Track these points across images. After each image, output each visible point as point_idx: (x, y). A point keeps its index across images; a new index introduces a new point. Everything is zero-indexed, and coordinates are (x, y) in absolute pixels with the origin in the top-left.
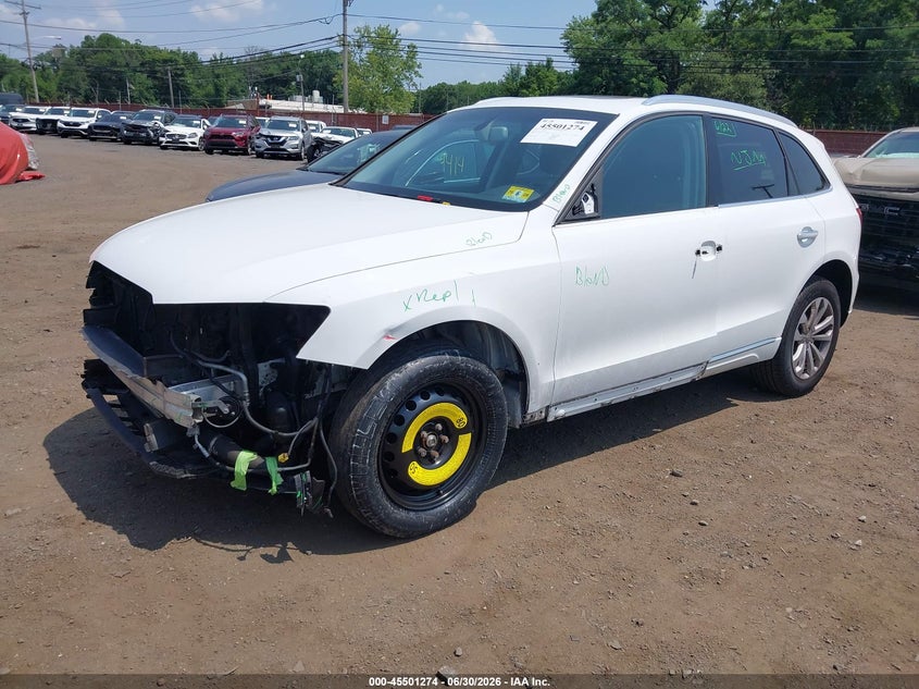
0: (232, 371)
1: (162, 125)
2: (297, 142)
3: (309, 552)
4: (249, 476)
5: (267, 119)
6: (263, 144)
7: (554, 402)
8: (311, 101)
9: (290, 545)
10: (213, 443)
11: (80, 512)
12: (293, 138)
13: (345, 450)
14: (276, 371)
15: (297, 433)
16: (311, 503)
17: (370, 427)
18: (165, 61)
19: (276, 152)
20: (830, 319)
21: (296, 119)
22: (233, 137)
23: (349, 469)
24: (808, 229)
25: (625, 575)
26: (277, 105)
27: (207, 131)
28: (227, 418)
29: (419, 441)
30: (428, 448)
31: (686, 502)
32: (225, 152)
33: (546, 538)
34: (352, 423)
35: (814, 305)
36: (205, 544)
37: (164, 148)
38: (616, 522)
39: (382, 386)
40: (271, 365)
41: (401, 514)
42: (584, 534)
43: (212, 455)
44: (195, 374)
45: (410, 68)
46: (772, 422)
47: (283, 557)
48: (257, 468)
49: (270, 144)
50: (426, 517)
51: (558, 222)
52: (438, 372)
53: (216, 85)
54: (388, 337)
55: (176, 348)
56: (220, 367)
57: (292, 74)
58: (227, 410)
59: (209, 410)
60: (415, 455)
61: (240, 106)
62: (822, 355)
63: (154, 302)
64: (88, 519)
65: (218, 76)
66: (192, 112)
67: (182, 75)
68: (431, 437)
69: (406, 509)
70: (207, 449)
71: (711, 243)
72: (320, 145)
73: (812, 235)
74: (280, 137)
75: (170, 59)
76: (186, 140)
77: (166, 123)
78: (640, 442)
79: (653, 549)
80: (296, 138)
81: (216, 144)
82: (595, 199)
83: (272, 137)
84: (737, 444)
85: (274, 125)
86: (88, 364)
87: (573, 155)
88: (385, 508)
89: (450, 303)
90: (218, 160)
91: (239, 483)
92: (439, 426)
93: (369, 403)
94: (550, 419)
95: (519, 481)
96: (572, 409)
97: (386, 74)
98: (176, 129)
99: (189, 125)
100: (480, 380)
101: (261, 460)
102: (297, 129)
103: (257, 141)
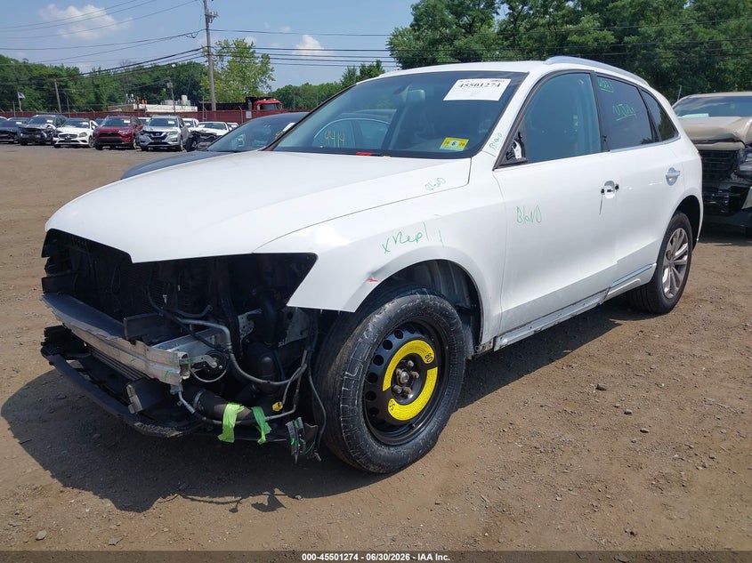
0: (214, 325)
1: (54, 128)
2: (176, 136)
3: (299, 497)
4: (237, 428)
5: (148, 119)
6: (147, 139)
7: (500, 332)
8: (180, 104)
9: (277, 491)
10: (197, 399)
11: (56, 480)
12: (172, 133)
13: (334, 394)
14: (252, 323)
15: (289, 381)
16: (304, 448)
17: (357, 369)
18: (50, 76)
19: (158, 145)
20: (685, 246)
21: (174, 117)
22: (120, 135)
23: (339, 411)
24: (672, 170)
25: (598, 486)
26: (151, 108)
27: (96, 130)
28: (216, 372)
29: (395, 379)
30: (401, 385)
31: (620, 413)
32: (113, 148)
33: (514, 459)
34: (339, 366)
35: (675, 235)
36: (193, 500)
37: (58, 146)
38: (569, 437)
39: (365, 328)
40: (249, 318)
41: (383, 451)
42: (546, 452)
43: (197, 410)
44: (174, 332)
45: (264, 73)
46: (657, 336)
47: (274, 505)
48: (244, 420)
49: (152, 139)
50: (404, 450)
51: (496, 167)
52: (411, 311)
53: (96, 94)
54: (371, 280)
55: (156, 307)
56: (201, 322)
57: (162, 82)
58: (215, 363)
59: (196, 366)
60: (393, 392)
61: (120, 110)
62: (681, 277)
63: (134, 261)
64: (65, 486)
65: (97, 86)
66: (79, 116)
67: (66, 86)
68: (404, 374)
69: (387, 445)
70: (192, 405)
71: (610, 183)
72: (196, 136)
73: (676, 174)
74: (161, 133)
75: (56, 74)
76: (77, 139)
77: (57, 125)
78: (558, 363)
79: (611, 459)
80: (175, 133)
81: (104, 141)
82: (522, 145)
83: (154, 133)
84: (637, 357)
85: (155, 123)
86: (49, 331)
87: (498, 107)
88: (371, 446)
89: (423, 243)
90: (108, 155)
91: (227, 436)
92: (411, 363)
93: (355, 345)
94: (497, 348)
95: (469, 408)
96: (514, 337)
97: (244, 80)
98: (67, 130)
99: (80, 126)
100: (445, 316)
101: (248, 411)
102: (176, 125)
103: (141, 137)
